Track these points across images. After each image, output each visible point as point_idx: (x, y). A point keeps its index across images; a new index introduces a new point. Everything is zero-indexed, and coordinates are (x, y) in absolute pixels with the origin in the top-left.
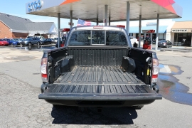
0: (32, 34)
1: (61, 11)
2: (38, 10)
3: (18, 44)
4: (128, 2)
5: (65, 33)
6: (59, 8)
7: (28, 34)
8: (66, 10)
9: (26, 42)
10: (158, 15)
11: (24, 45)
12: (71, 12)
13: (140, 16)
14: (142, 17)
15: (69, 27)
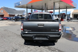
0: (16, 15)
1: (28, 6)
2: (19, 6)
3: (11, 19)
4: (54, 2)
5: (29, 14)
6: (27, 5)
7: (15, 15)
8: (30, 6)
9: (14, 18)
10: (67, 7)
11: (13, 19)
12: (32, 6)
13: (59, 8)
14: (60, 8)
15: (31, 12)
